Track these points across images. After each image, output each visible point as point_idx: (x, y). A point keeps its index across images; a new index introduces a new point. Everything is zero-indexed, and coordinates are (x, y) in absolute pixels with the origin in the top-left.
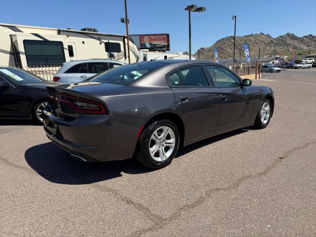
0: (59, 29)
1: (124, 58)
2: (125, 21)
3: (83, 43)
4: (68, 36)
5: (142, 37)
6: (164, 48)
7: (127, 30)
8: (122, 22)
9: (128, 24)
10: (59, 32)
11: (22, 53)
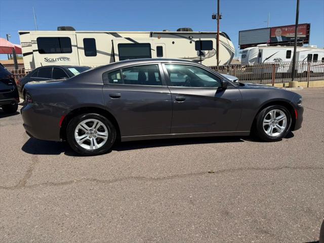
0: (152, 31)
1: (216, 55)
2: (217, 17)
3: (173, 43)
4: (159, 38)
5: (273, 30)
6: (302, 40)
7: (218, 26)
8: (213, 18)
9: (220, 20)
10: (151, 35)
11: (116, 55)
